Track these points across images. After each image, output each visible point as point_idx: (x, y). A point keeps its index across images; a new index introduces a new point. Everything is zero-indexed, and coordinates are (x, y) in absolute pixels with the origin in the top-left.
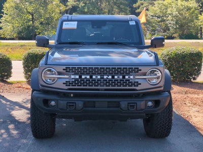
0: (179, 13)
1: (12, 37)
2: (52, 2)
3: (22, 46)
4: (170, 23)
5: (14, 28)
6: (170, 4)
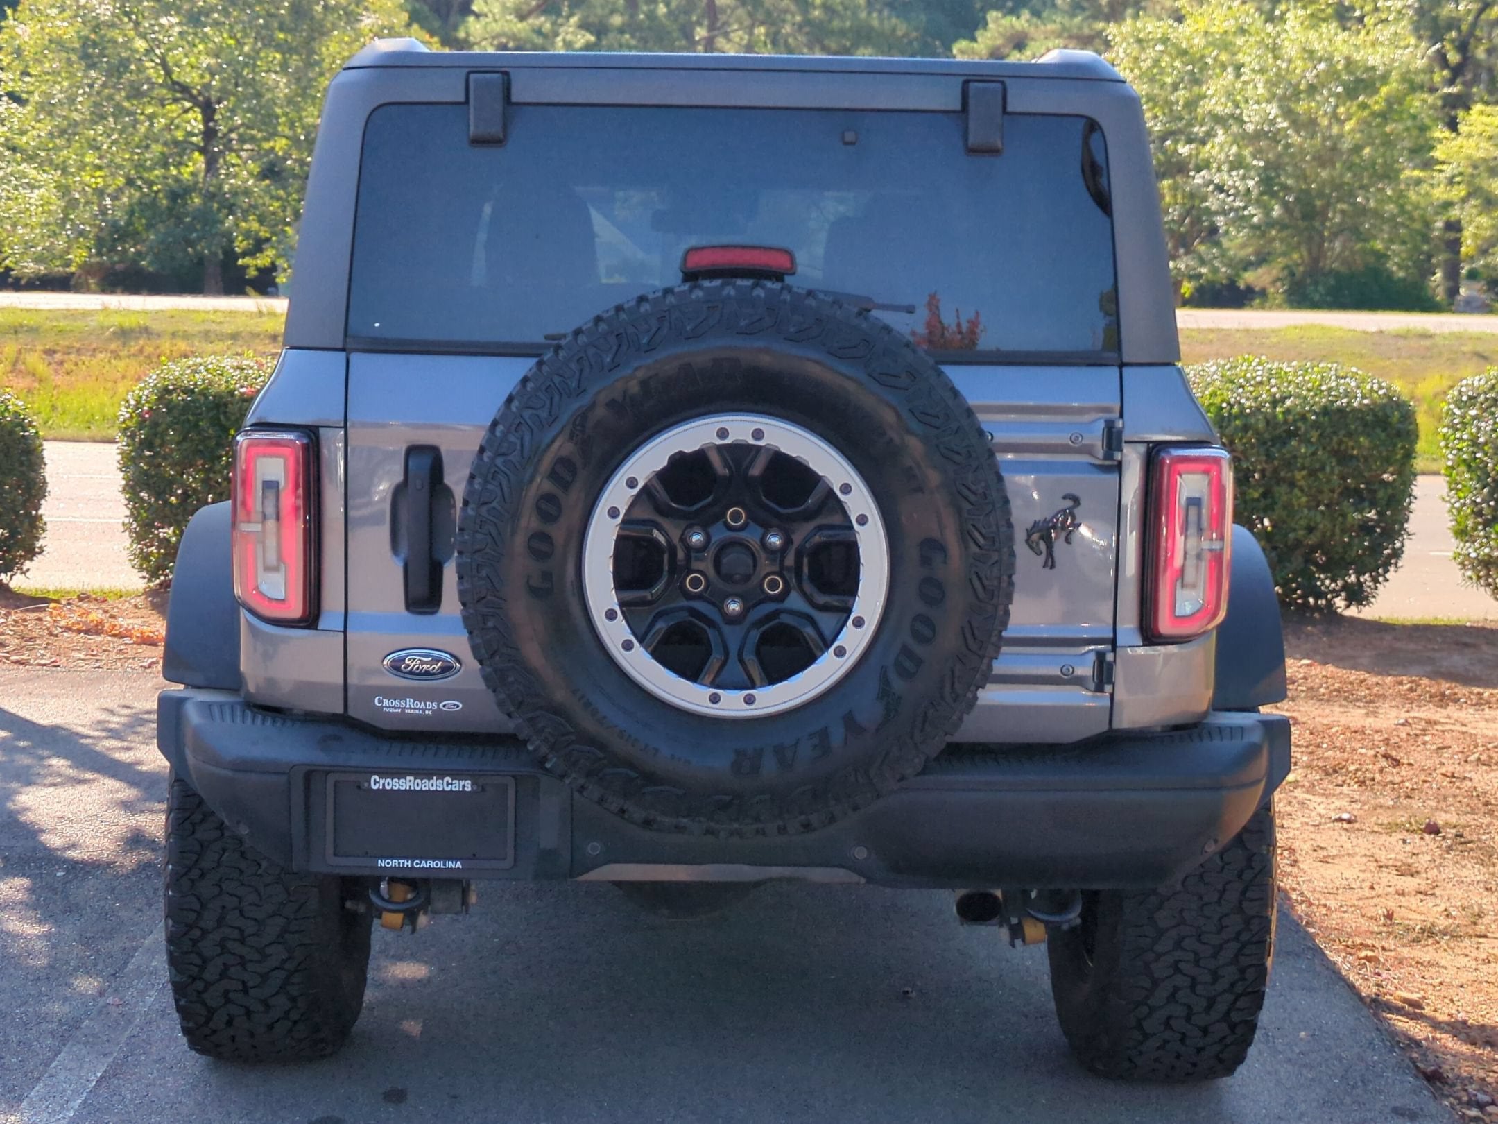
0: (1288, 113)
1: (57, 268)
2: (352, 18)
3: (124, 334)
4: (1220, 188)
5: (72, 204)
6: (1226, 46)
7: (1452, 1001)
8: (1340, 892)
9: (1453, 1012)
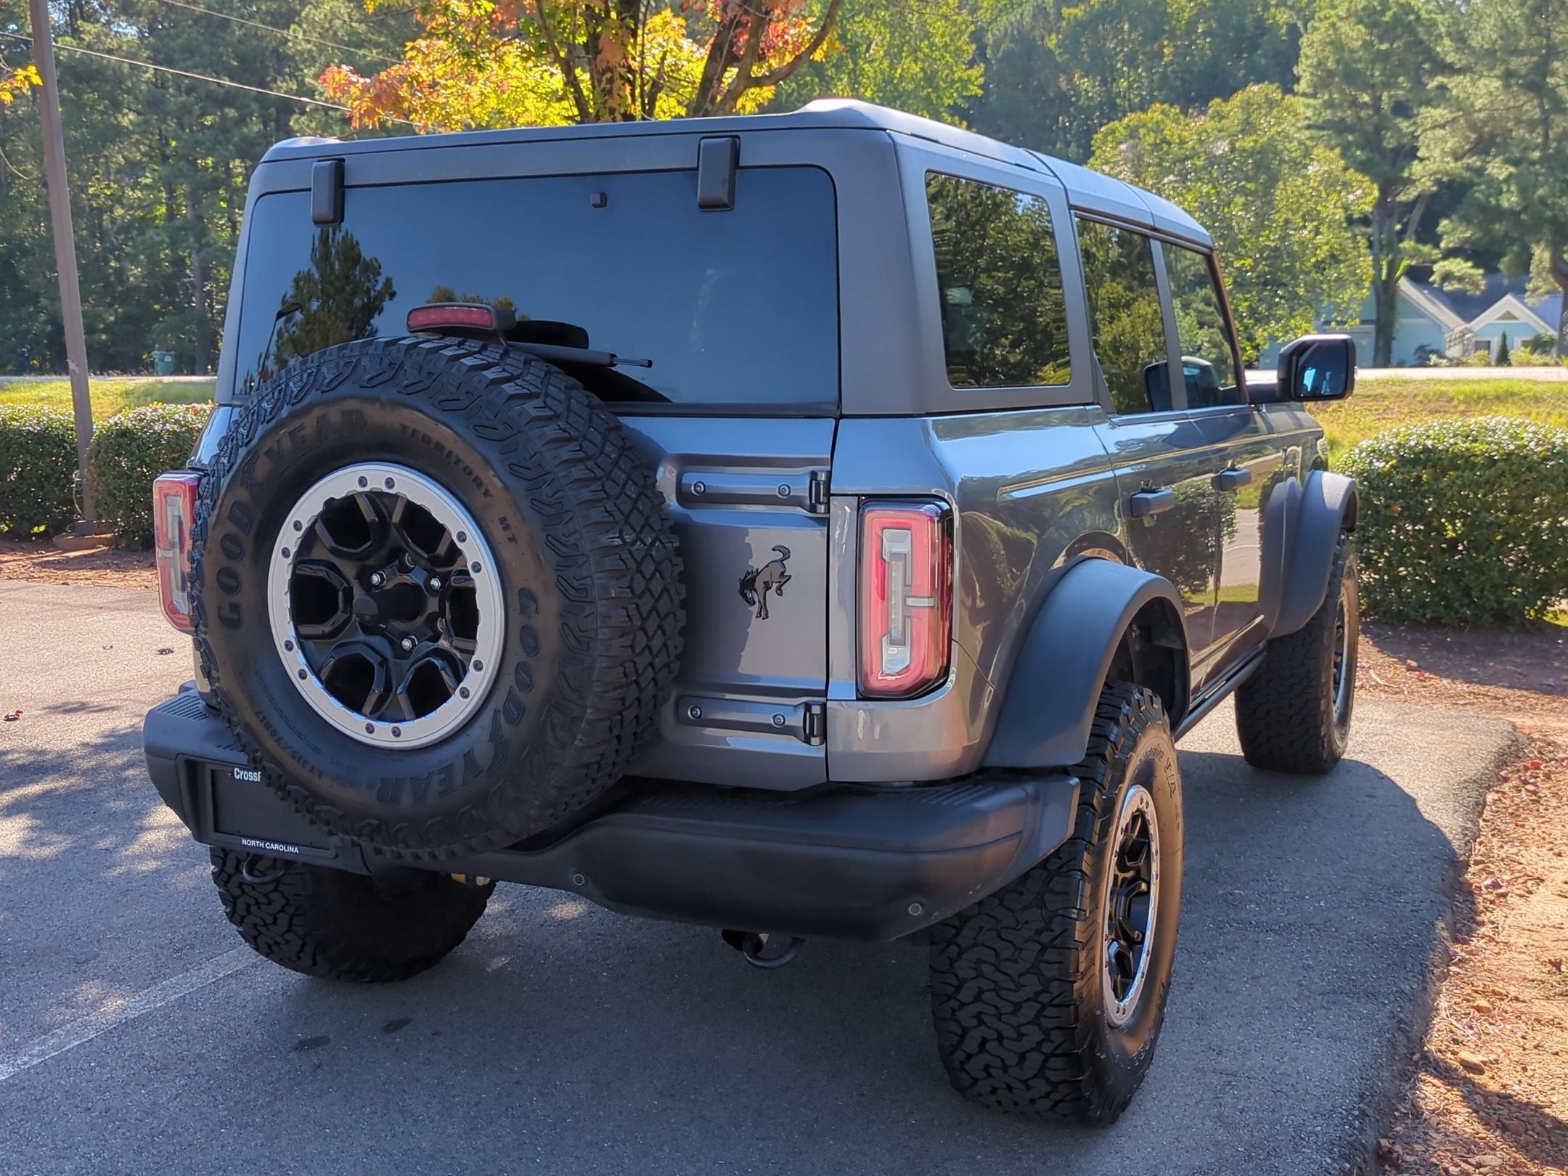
7: (1525, 1070)
8: (1543, 930)
9: (1511, 1082)
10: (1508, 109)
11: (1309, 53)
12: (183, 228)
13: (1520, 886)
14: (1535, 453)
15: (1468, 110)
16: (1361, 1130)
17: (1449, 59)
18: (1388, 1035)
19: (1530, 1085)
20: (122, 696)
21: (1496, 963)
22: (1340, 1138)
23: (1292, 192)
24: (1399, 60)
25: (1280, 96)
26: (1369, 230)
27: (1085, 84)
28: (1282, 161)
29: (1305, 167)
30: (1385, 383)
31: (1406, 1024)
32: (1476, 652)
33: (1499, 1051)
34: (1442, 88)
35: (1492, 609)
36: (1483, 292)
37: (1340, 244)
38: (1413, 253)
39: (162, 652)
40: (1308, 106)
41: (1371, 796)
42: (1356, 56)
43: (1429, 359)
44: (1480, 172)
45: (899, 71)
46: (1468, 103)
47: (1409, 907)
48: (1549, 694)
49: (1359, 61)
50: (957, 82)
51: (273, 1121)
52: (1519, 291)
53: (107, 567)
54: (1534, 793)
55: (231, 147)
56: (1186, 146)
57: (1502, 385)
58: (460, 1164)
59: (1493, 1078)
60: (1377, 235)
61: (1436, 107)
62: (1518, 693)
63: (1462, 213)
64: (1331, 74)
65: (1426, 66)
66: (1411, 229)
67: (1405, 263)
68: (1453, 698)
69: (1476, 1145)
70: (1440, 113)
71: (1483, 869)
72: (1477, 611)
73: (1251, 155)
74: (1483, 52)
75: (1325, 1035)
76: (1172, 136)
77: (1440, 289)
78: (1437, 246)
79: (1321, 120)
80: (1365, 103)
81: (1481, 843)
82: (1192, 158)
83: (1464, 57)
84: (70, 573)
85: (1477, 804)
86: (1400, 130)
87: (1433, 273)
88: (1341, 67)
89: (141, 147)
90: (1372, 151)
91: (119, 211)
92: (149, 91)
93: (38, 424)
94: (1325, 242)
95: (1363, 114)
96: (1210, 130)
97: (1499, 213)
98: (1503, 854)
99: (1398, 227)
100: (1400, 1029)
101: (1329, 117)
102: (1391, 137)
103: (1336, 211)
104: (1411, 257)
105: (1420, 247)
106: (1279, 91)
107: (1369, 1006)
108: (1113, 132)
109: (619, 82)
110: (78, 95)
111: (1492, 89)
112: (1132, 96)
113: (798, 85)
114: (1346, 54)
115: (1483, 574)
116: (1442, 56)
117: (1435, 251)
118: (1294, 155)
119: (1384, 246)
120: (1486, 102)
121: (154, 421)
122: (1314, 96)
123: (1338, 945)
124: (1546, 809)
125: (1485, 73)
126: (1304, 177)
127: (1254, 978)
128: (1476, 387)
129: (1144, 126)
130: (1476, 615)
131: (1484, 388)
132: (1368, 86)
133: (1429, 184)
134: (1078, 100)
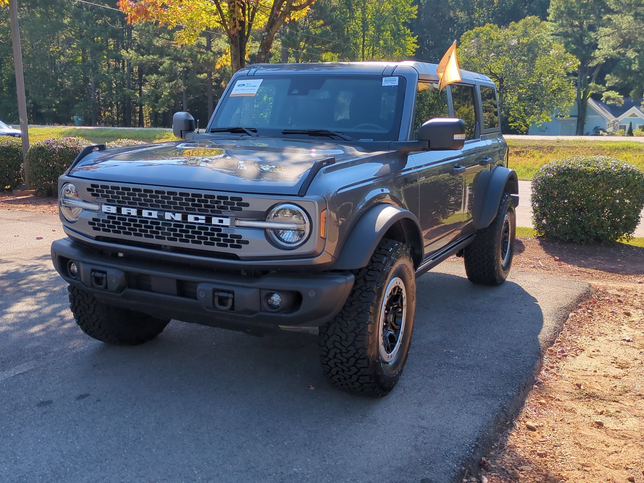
7: (554, 430)
8: (578, 371)
9: (546, 435)
10: (636, 29)
11: (554, 4)
12: (87, 66)
13: (574, 352)
14: (614, 171)
15: (619, 29)
16: (474, 453)
17: (612, 8)
18: (497, 414)
19: (554, 436)
20: (16, 256)
21: (554, 384)
22: (463, 456)
23: (543, 61)
24: (591, 8)
25: (540, 21)
26: (576, 78)
27: (461, 14)
28: (540, 49)
29: (549, 51)
30: (577, 142)
31: (506, 409)
32: (585, 254)
33: (545, 421)
34: (609, 19)
35: (594, 236)
36: (623, 105)
37: (562, 84)
38: (594, 88)
39: (38, 238)
40: (552, 26)
41: (520, 313)
42: (573, 5)
43: (599, 133)
44: (624, 55)
45: (383, 7)
46: (620, 26)
47: (522, 360)
48: (611, 272)
49: (575, 7)
50: (406, 13)
51: (18, 435)
52: (638, 105)
53: (31, 203)
54: (591, 313)
55: (108, 33)
56: (499, 41)
57: (625, 144)
58: (90, 456)
59: (539, 433)
60: (579, 80)
61: (606, 27)
62: (598, 271)
63: (615, 72)
64: (562, 12)
65: (603, 10)
66: (594, 78)
67: (591, 92)
68: (571, 273)
69: (523, 461)
70: (607, 30)
71: (559, 345)
72: (587, 237)
73: (526, 45)
74: (626, 5)
75: (469, 413)
76: (494, 37)
77: (605, 103)
78: (604, 85)
79: (557, 32)
80: (577, 25)
81: (561, 334)
82: (502, 46)
83: (618, 6)
84: (15, 205)
85: (564, 317)
86: (590, 37)
87: (602, 96)
88: (566, 10)
89: (72, 32)
90: (578, 45)
91: (62, 58)
92: (75, 9)
93: (7, 143)
94: (556, 82)
95: (575, 29)
96: (509, 35)
97: (630, 72)
98: (570, 338)
99: (588, 77)
100: (503, 411)
101: (561, 31)
102: (587, 39)
103: (561, 69)
104: (593, 90)
105: (598, 86)
106: (539, 19)
107: (492, 401)
108: (469, 35)
109: (237, 7)
110: (47, 11)
111: (630, 20)
112: (480, 20)
113: (341, 13)
114: (569, 5)
115: (590, 221)
116: (609, 6)
117: (603, 87)
118: (544, 46)
119: (583, 85)
120: (627, 26)
121: (53, 144)
122: (555, 22)
123: (487, 374)
124: (594, 320)
125: (627, 14)
126: (548, 55)
127: (448, 388)
128: (615, 144)
129: (482, 32)
130: (587, 238)
131: (618, 145)
132: (578, 18)
133: (602, 59)
134: (458, 21)
